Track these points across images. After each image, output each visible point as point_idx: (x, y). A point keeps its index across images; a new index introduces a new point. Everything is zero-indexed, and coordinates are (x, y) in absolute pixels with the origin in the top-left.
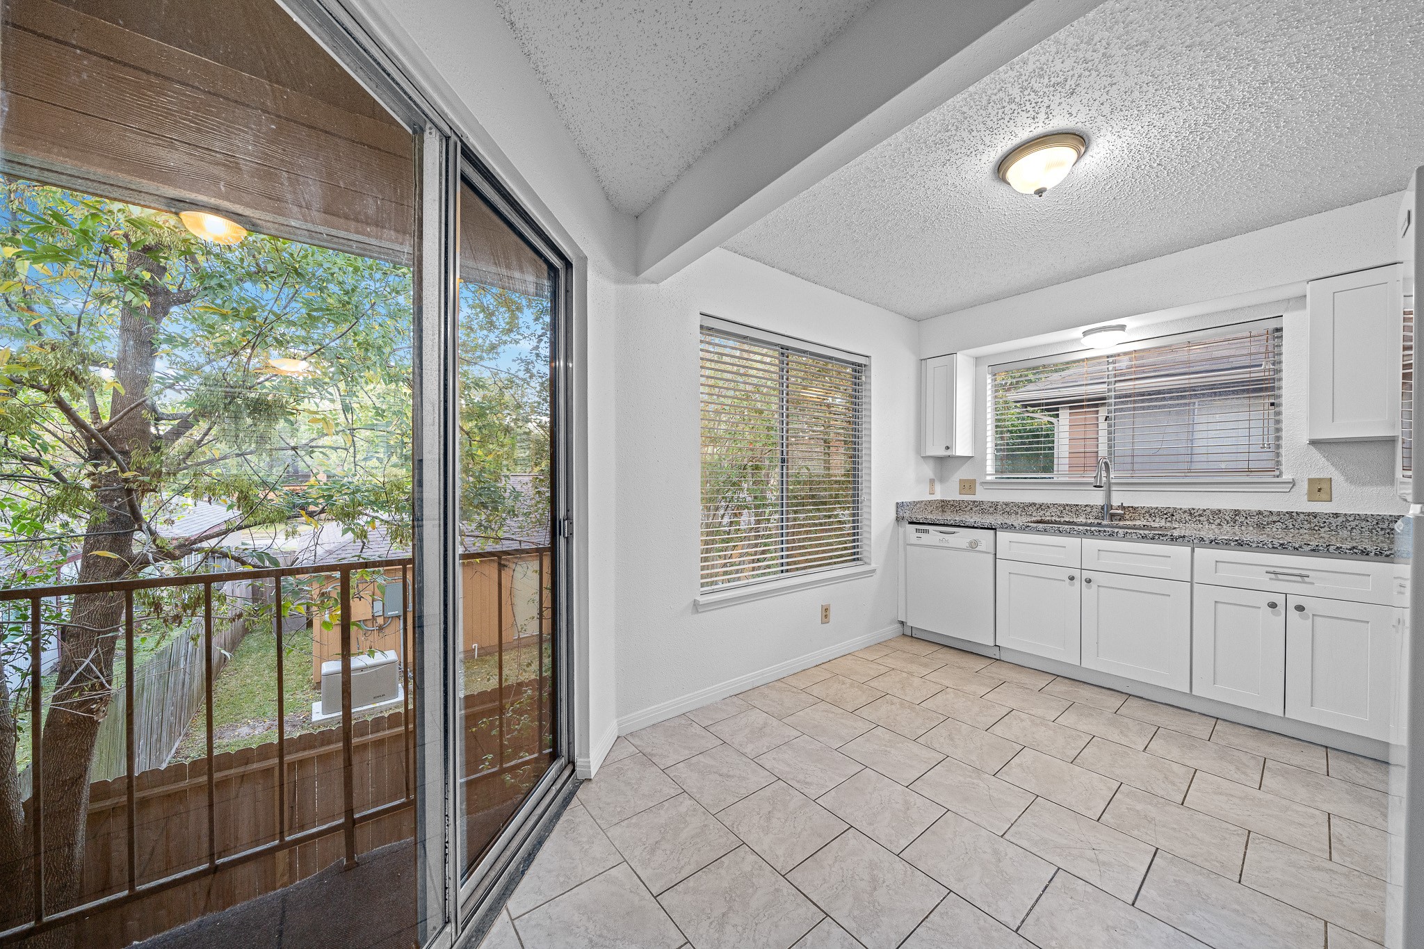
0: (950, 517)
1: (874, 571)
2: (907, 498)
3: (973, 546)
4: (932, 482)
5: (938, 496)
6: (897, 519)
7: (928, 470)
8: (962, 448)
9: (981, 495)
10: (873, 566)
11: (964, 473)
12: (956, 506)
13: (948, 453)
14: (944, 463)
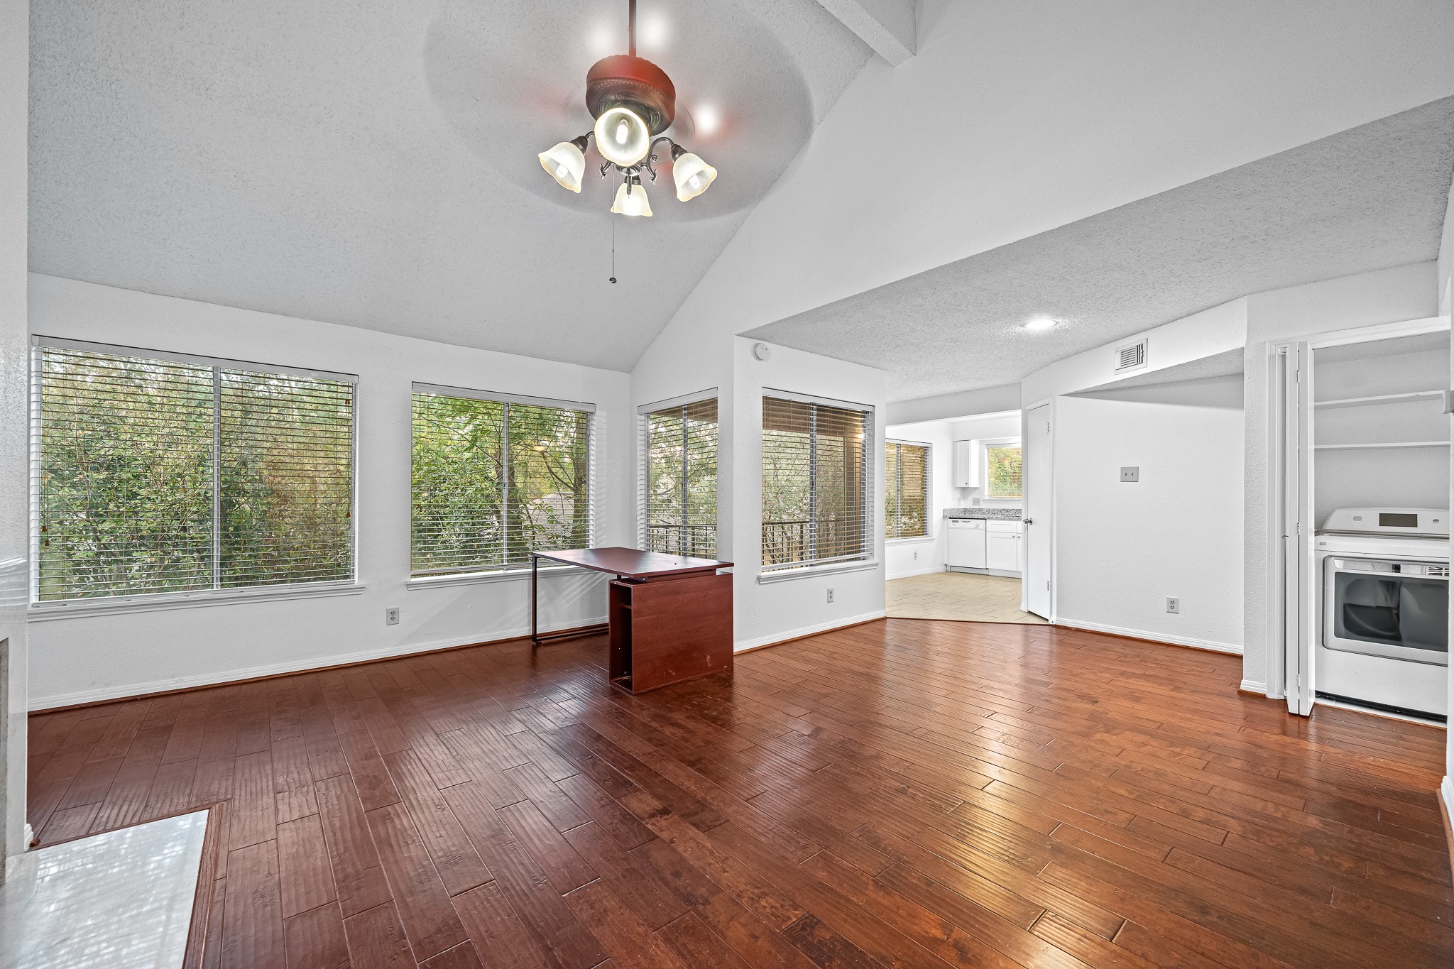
0: (967, 516)
1: (934, 539)
2: (948, 507)
3: (977, 527)
4: (959, 499)
5: (963, 506)
6: (944, 517)
7: (958, 494)
8: (974, 483)
9: (983, 506)
10: (933, 537)
11: (974, 495)
12: (971, 511)
13: (967, 486)
14: (965, 491)
